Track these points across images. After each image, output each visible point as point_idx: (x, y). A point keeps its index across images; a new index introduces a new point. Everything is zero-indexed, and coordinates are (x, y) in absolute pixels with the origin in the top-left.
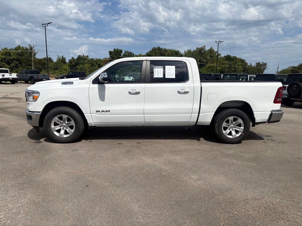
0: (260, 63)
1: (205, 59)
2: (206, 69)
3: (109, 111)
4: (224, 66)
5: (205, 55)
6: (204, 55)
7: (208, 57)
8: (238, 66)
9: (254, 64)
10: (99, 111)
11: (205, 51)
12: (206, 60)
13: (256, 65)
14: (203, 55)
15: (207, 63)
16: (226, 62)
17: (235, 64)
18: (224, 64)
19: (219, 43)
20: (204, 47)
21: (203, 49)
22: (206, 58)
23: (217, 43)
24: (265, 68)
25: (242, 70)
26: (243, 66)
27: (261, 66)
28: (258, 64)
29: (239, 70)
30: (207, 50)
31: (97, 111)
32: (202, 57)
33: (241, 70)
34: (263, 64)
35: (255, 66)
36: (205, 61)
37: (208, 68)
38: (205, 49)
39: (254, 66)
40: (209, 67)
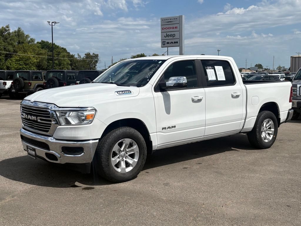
0: (89, 53)
1: (10, 46)
2: (16, 61)
3: (175, 127)
4: (41, 56)
5: (11, 40)
6: (8, 40)
7: (16, 44)
8: (63, 57)
9: (83, 56)
10: (165, 128)
11: (9, 34)
12: (13, 47)
13: (86, 56)
14: (6, 39)
15: (15, 51)
16: (43, 51)
17: (58, 55)
18: (41, 54)
19: (53, 24)
20: (8, 27)
21: (6, 31)
22: (12, 44)
23: (51, 24)
24: (97, 61)
25: (70, 63)
26: (69, 57)
27: (92, 59)
28: (88, 55)
29: (66, 63)
30: (13, 32)
31: (163, 129)
32: (5, 42)
33: (68, 64)
34: (94, 55)
35: (85, 58)
36: (11, 48)
37: (19, 61)
38: (9, 30)
39: (83, 58)
40: (20, 58)
